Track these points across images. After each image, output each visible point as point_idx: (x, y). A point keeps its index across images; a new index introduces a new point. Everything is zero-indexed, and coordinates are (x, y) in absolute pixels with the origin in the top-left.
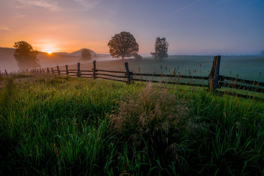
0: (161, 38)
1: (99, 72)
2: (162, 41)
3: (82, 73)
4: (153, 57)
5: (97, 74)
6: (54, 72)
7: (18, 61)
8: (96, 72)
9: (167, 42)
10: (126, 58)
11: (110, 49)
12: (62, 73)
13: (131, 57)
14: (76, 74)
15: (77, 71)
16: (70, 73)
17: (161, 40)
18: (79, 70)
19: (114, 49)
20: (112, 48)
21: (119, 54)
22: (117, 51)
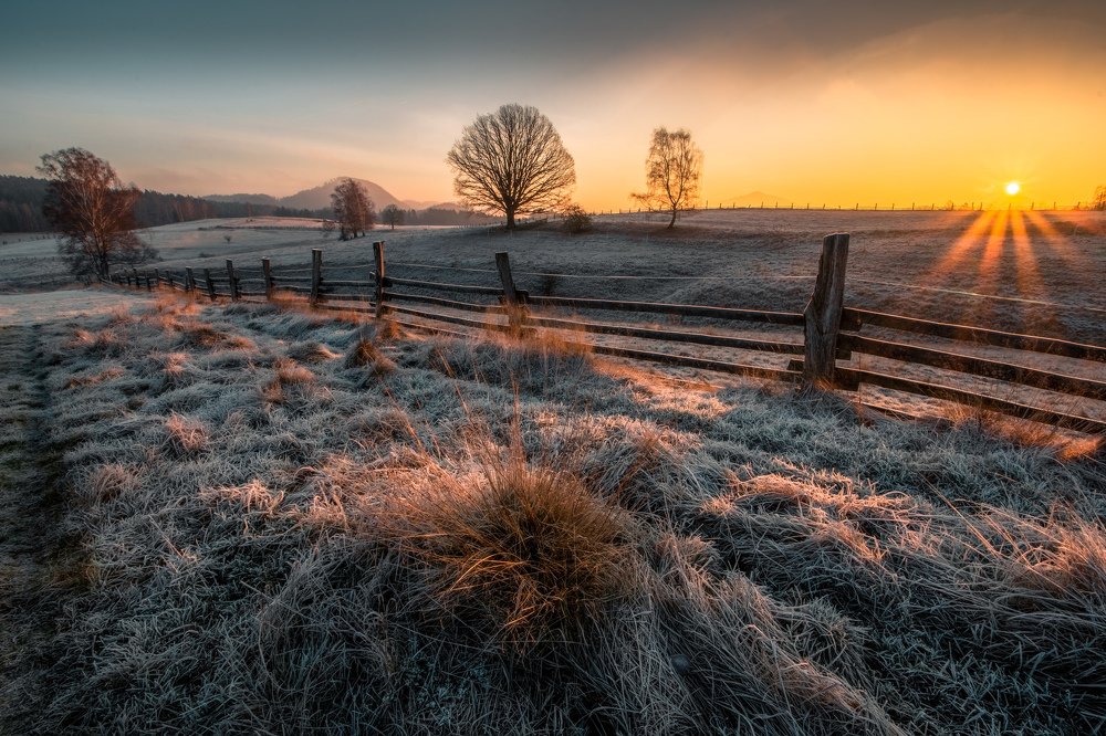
0: (672, 129)
2: (678, 144)
17: (674, 138)
19: (471, 180)
20: (465, 177)
21: (493, 202)
22: (487, 187)
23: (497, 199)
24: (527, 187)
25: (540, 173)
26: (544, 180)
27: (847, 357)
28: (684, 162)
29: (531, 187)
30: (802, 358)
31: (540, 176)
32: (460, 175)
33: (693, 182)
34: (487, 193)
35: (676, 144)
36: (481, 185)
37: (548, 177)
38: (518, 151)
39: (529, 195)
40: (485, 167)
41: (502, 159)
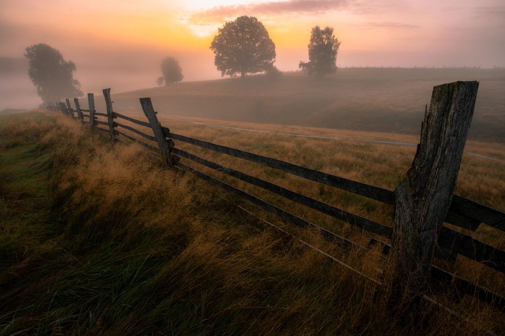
0: (322, 28)
2: (324, 36)
4: (305, 72)
5: (116, 125)
7: (37, 85)
9: (335, 38)
10: (248, 74)
11: (215, 55)
13: (258, 73)
17: (323, 32)
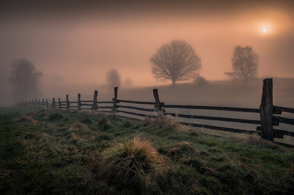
1: (121, 104)
3: (99, 105)
5: (118, 107)
6: (62, 103)
8: (117, 104)
12: (71, 105)
14: (90, 107)
15: (92, 103)
16: (83, 105)
18: (95, 101)
19: (158, 68)
20: (156, 67)
21: (167, 76)
22: (165, 71)
23: (168, 75)
24: (181, 70)
25: (186, 65)
26: (188, 67)
27: (278, 125)
28: (249, 59)
29: (183, 70)
30: (260, 125)
31: (187, 66)
32: (154, 66)
33: (254, 67)
34: (164, 73)
35: (245, 52)
36: (162, 70)
37: (190, 66)
38: (178, 57)
39: (182, 73)
40: (164, 63)
41: (171, 60)
